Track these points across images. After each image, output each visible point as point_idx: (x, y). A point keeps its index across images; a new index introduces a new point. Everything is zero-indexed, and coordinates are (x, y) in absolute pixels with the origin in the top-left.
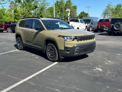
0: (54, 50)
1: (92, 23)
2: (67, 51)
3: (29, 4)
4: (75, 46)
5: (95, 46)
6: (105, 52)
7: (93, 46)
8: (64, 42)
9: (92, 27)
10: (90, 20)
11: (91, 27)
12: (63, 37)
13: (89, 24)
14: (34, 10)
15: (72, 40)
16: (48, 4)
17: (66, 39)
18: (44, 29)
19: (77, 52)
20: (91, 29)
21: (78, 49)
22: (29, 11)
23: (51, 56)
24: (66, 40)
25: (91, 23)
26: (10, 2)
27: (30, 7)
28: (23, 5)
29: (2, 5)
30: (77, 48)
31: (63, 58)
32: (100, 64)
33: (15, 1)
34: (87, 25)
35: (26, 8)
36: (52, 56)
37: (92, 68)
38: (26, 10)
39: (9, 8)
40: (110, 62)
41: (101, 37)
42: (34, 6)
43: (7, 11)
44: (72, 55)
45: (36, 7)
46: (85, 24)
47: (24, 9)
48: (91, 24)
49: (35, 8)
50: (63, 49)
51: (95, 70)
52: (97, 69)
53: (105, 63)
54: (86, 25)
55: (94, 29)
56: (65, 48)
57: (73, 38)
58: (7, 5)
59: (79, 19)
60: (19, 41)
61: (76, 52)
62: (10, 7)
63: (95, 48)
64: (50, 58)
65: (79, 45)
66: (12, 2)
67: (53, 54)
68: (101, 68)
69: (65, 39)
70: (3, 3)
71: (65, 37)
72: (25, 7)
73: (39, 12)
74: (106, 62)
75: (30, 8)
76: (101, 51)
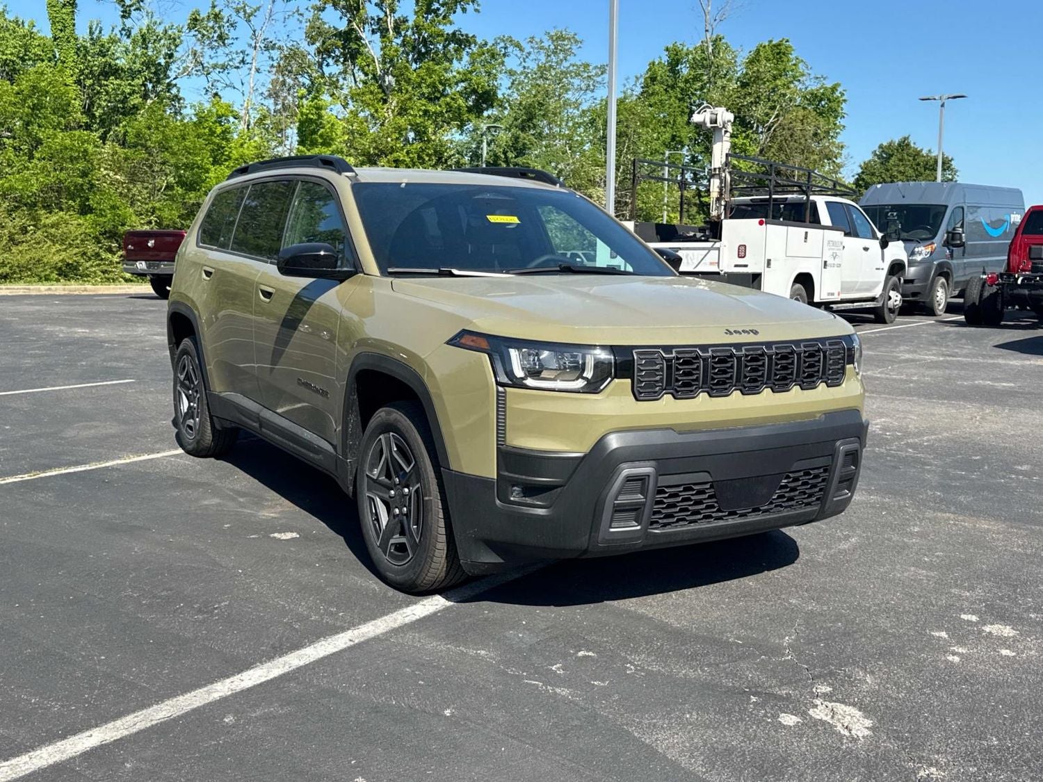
0: (418, 474)
1: (953, 241)
2: (531, 490)
3: (430, 72)
4: (614, 442)
5: (854, 457)
6: (997, 518)
7: (833, 455)
8: (501, 400)
9: (958, 276)
10: (939, 211)
11: (947, 276)
12: (497, 347)
13: (923, 251)
14: (470, 126)
15: (580, 384)
16: (591, 75)
17: (519, 373)
18: (357, 268)
19: (634, 510)
20: (941, 297)
21: (642, 479)
22: (421, 134)
23: (389, 532)
24: (518, 384)
25: (941, 235)
26: (276, 54)
27: (432, 99)
28: (374, 77)
29: (214, 76)
30: (627, 471)
31: (491, 558)
32: (885, 654)
33: (312, 49)
34: (904, 257)
35: (402, 111)
36: (402, 533)
37: (769, 698)
38: (402, 121)
39: (270, 103)
40: (1004, 642)
41: (1018, 374)
42: (465, 94)
43: (242, 126)
44: (582, 542)
45: (485, 99)
46: (884, 245)
47: (388, 112)
48: (947, 244)
49: (477, 110)
50: (490, 470)
51: (789, 720)
52: (820, 712)
53: (943, 648)
54: (897, 250)
55: (974, 294)
56: (510, 458)
57: (598, 365)
58: (252, 80)
59: (821, 201)
60: (188, 377)
61: (619, 509)
62: (274, 95)
63: (849, 482)
64: (384, 545)
65: (657, 438)
66: (294, 55)
67: (407, 515)
68: (867, 710)
69: (510, 373)
70: (222, 60)
71: (514, 353)
72: (394, 102)
73: (504, 137)
74: (961, 634)
75: (432, 108)
76: (962, 509)
